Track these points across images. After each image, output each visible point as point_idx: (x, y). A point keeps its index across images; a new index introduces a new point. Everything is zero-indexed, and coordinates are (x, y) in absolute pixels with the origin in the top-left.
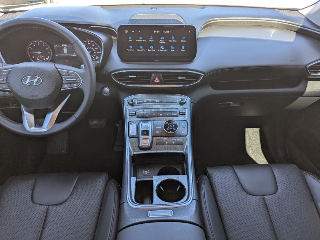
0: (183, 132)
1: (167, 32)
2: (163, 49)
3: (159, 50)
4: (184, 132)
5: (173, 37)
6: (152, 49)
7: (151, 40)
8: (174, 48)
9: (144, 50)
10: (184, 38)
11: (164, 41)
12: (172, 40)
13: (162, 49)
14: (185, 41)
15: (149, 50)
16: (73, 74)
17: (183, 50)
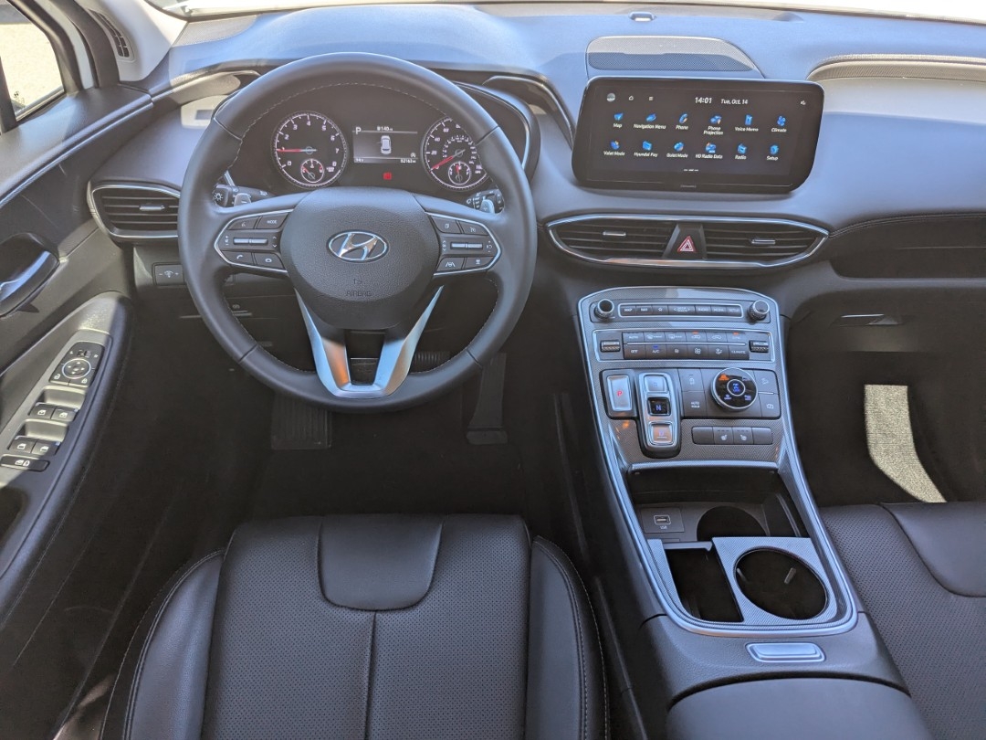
0: (770, 406)
1: (735, 102)
2: (713, 154)
3: (698, 156)
4: (771, 408)
5: (749, 118)
6: (678, 152)
7: (682, 125)
8: (747, 150)
9: (655, 155)
10: (784, 120)
11: (719, 129)
12: (745, 127)
13: (711, 152)
14: (785, 130)
15: (669, 155)
16: (473, 230)
17: (772, 158)
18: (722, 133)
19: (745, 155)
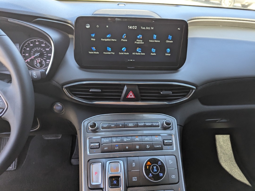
0: (173, 177)
1: (147, 28)
3: (134, 54)
5: (155, 36)
6: (124, 52)
7: (124, 39)
8: (156, 51)
9: (113, 53)
10: (171, 37)
11: (142, 41)
12: (154, 40)
13: (139, 52)
14: (172, 42)
15: (120, 53)
17: (168, 54)
18: (143, 43)
19: (155, 53)
